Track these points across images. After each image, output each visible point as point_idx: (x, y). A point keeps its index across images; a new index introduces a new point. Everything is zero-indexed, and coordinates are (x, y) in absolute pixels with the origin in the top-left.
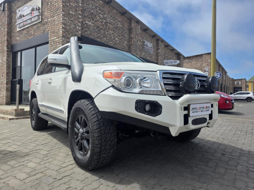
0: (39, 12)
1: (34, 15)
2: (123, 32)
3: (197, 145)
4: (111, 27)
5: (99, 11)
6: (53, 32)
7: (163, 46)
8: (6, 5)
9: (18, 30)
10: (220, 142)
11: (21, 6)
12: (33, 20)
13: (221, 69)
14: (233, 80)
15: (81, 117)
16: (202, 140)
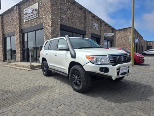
0: (37, 12)
1: (34, 13)
2: (81, 19)
3: (123, 82)
4: (75, 17)
5: (69, 9)
6: (46, 24)
7: (104, 25)
8: (17, 7)
9: (25, 21)
10: (134, 81)
11: (26, 8)
12: (34, 16)
13: (139, 36)
14: (147, 42)
15: (76, 73)
16: (126, 80)
